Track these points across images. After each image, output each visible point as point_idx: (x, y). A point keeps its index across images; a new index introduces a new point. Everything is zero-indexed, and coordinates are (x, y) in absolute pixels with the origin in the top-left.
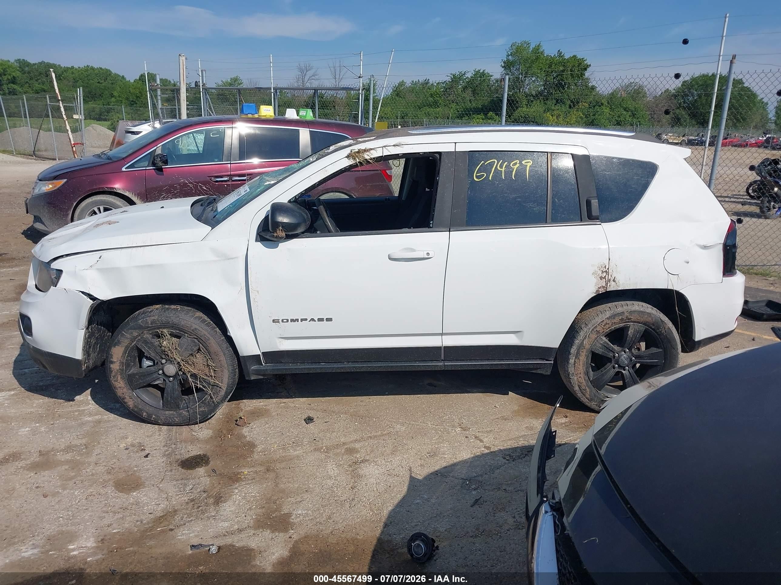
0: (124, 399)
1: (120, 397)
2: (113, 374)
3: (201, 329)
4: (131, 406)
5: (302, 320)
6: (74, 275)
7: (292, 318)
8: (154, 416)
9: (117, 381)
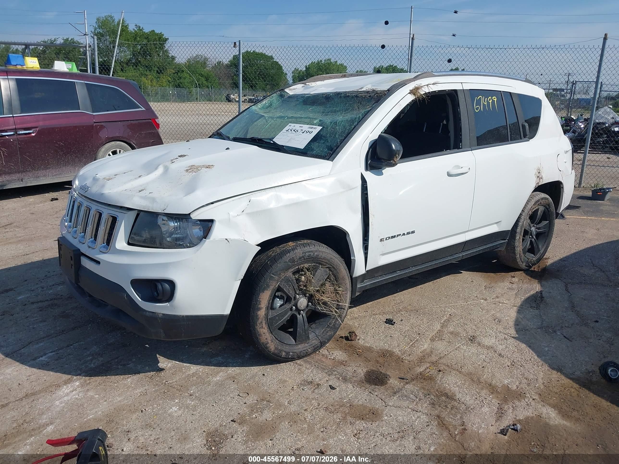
0: (267, 344)
1: (263, 343)
2: (260, 321)
3: (334, 258)
4: (273, 350)
5: (398, 236)
6: (229, 223)
7: (392, 235)
8: (291, 353)
9: (262, 328)
